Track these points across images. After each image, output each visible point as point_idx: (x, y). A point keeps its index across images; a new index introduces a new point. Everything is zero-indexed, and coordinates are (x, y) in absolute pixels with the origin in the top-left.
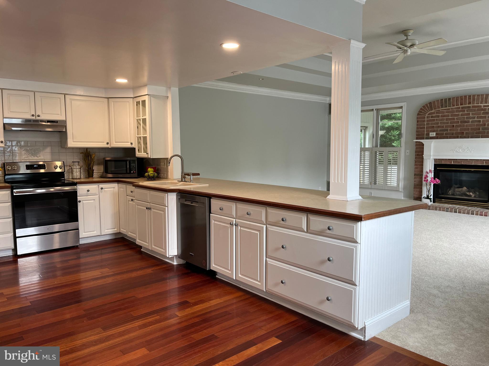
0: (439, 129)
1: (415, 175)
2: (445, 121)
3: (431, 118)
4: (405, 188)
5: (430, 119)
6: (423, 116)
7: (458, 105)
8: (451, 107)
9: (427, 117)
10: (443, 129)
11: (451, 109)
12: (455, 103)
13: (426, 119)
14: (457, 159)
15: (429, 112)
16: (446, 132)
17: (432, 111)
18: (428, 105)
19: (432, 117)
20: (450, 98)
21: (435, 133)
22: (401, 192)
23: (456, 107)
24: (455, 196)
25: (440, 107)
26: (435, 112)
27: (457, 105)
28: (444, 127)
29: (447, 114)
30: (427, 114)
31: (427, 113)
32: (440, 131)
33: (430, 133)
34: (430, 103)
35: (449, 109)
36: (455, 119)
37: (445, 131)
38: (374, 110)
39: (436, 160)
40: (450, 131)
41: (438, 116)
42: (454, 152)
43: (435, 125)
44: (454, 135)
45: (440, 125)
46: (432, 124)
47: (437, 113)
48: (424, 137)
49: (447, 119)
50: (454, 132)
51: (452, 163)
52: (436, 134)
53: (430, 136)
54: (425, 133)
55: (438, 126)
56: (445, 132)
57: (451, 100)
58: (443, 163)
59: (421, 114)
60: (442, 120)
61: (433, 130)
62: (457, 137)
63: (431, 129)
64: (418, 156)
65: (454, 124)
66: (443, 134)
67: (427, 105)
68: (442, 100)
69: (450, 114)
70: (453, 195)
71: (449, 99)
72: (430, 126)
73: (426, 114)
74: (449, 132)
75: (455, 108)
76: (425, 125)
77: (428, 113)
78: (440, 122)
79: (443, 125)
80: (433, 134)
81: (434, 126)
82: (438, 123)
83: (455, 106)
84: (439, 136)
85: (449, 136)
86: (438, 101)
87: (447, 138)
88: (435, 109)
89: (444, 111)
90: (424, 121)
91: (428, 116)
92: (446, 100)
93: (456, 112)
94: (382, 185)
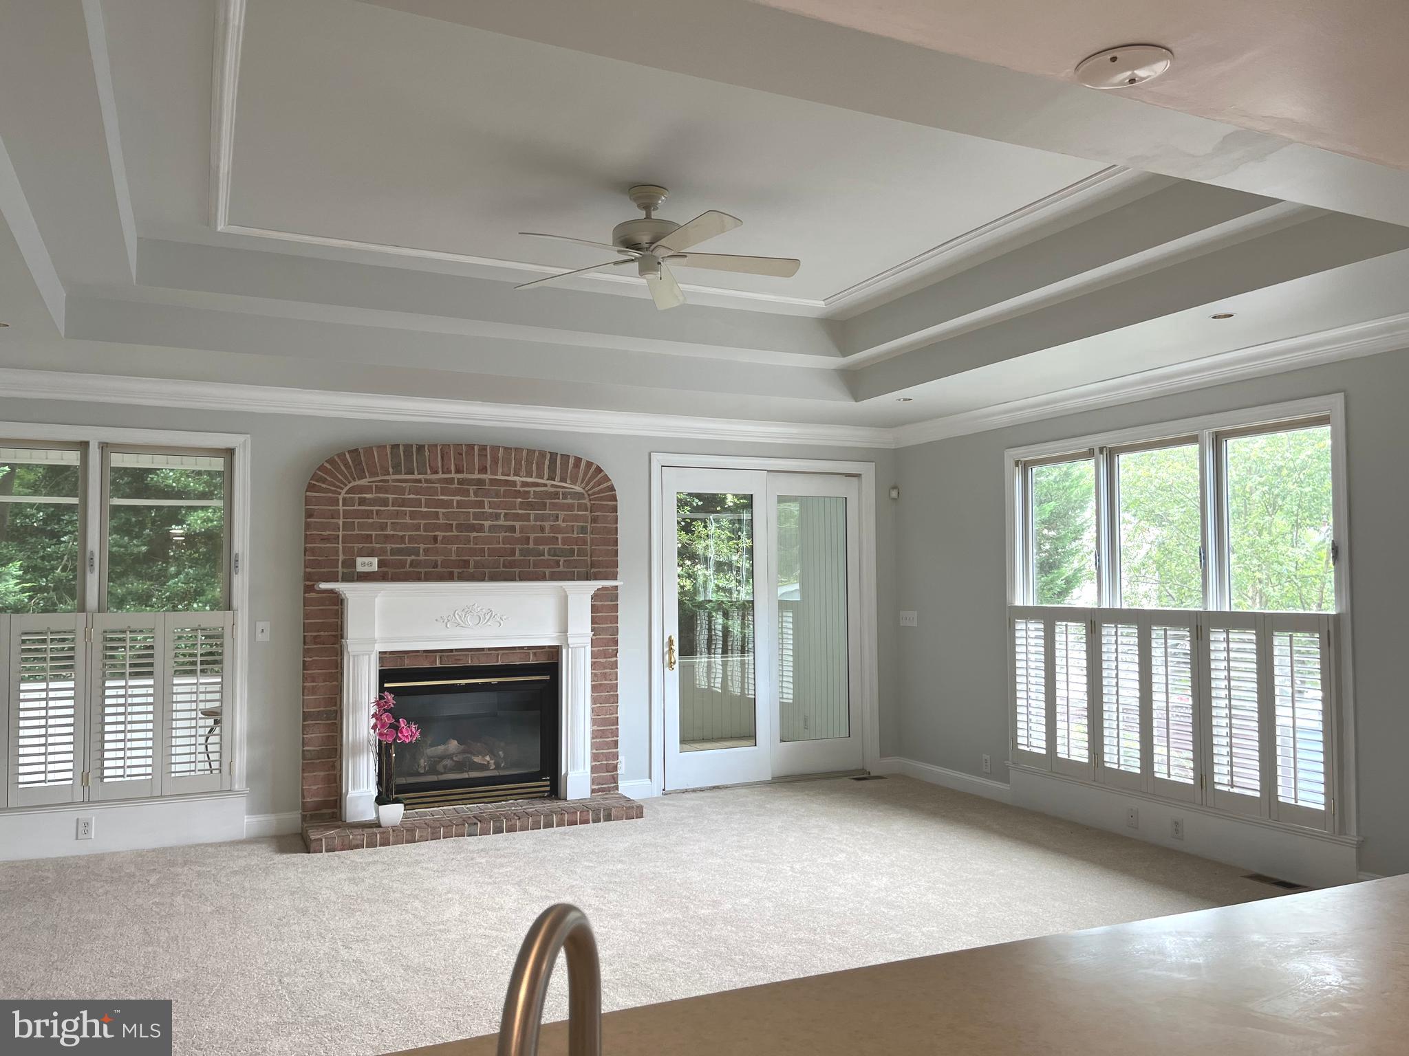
0: (389, 546)
1: (306, 716)
2: (408, 520)
3: (359, 505)
5: (355, 508)
6: (330, 495)
7: (450, 472)
8: (426, 474)
9: (344, 499)
10: (403, 546)
11: (427, 481)
12: (440, 465)
13: (341, 507)
14: (451, 651)
15: (353, 484)
16: (413, 557)
17: (363, 482)
18: (347, 456)
19: (362, 502)
20: (424, 446)
21: (375, 560)
22: (239, 793)
23: (441, 476)
24: (442, 774)
25: (391, 470)
26: (374, 484)
27: (445, 470)
28: (407, 542)
29: (412, 496)
30: (346, 489)
31: (346, 485)
32: (393, 552)
33: (359, 560)
34: (354, 452)
35: (419, 481)
36: (440, 515)
37: (410, 555)
39: (383, 655)
40: (426, 555)
41: (385, 503)
42: (448, 626)
43: (374, 533)
44: (439, 569)
45: (392, 533)
46: (361, 526)
47: (379, 489)
48: (338, 572)
49: (413, 515)
50: (440, 558)
51: (438, 665)
52: (380, 564)
53: (360, 569)
54: (341, 558)
55: (386, 537)
56: (409, 558)
57: (427, 453)
58: (408, 664)
59: (324, 486)
60: (397, 514)
61: (368, 547)
62: (450, 577)
63: (360, 546)
64: (316, 643)
65: (436, 533)
66: (402, 564)
67: (341, 456)
68: (395, 447)
69: (423, 498)
70: (433, 770)
71: (420, 448)
72: (356, 532)
73: (342, 489)
74: (422, 557)
75: (440, 481)
76: (339, 528)
77: (349, 486)
78: (392, 523)
79: (401, 533)
80: (367, 564)
81: (371, 535)
82: (383, 527)
83: (441, 473)
84: (390, 571)
85: (423, 570)
86: (381, 447)
87: (417, 578)
88: (373, 474)
89: (404, 485)
90: (334, 515)
91: (347, 495)
92: (408, 448)
93: (442, 495)
94: (150, 777)
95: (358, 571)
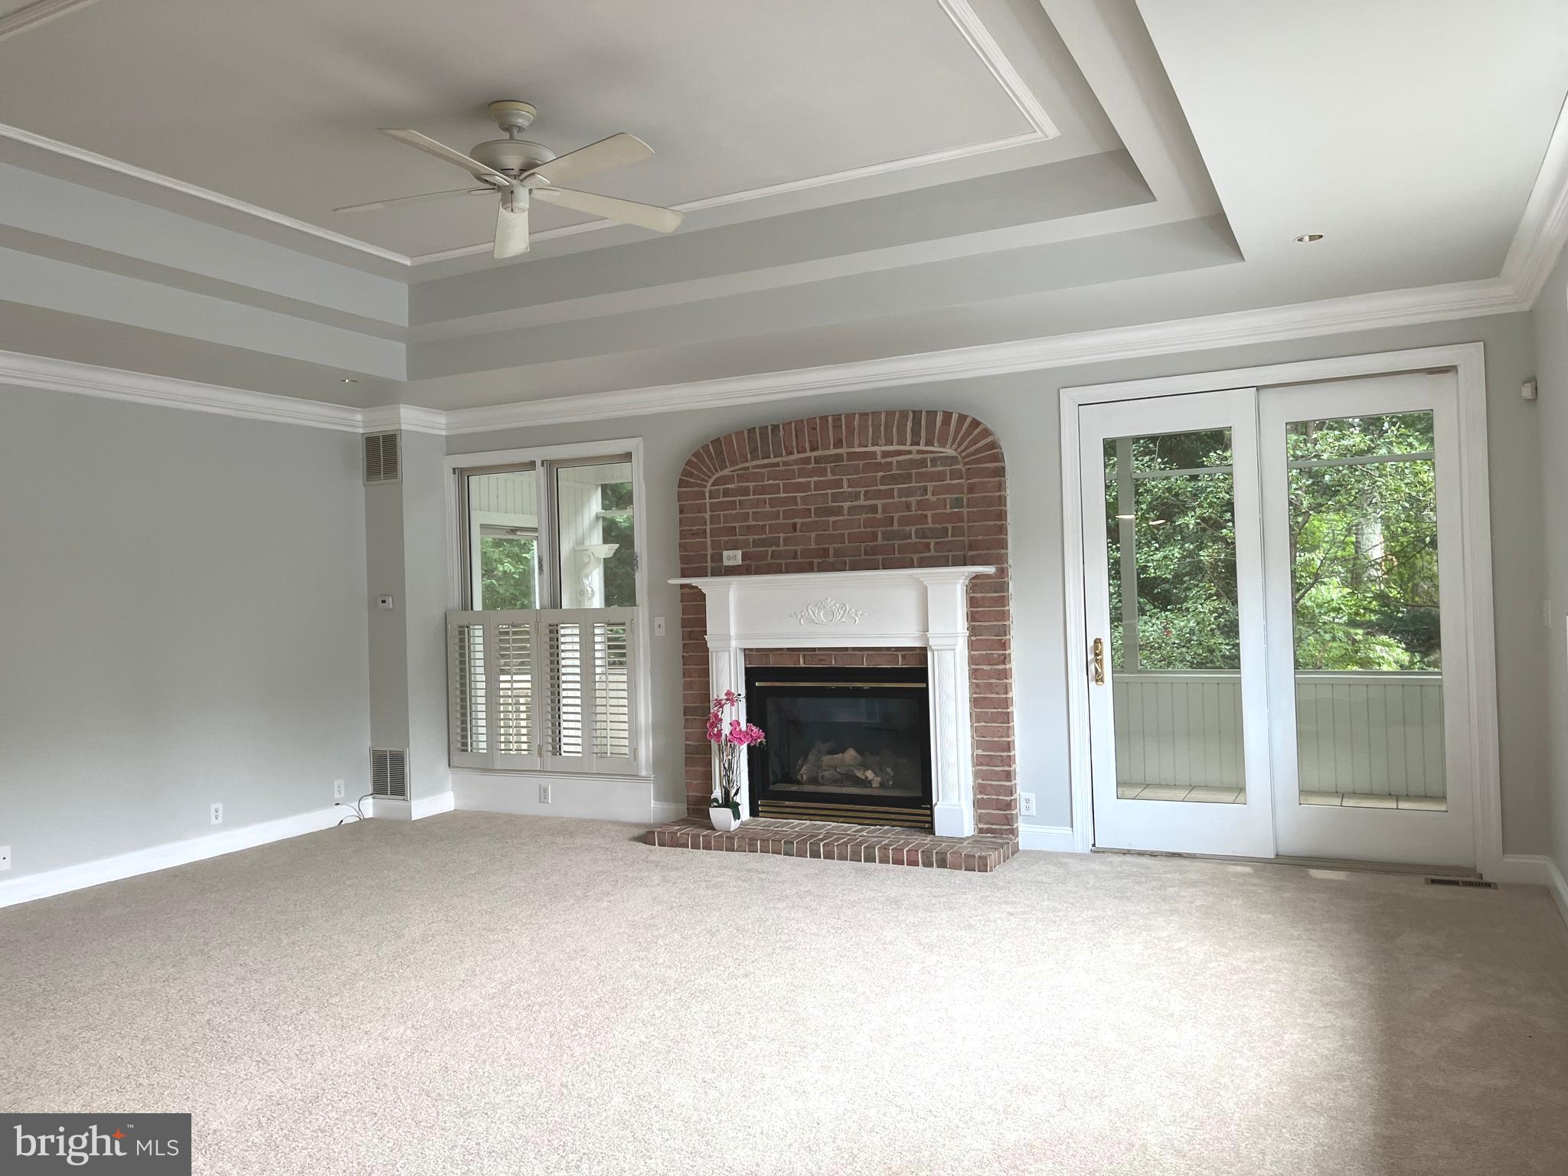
0: (751, 538)
1: (686, 711)
2: (768, 508)
3: (724, 497)
4: (658, 764)
5: (720, 500)
6: (696, 489)
7: (805, 451)
8: (782, 456)
9: (710, 492)
10: (764, 536)
11: (785, 464)
12: (794, 444)
13: (707, 500)
14: (814, 649)
15: (720, 474)
16: (774, 548)
17: (726, 472)
18: (711, 447)
19: (726, 493)
20: (778, 426)
21: (739, 553)
22: (645, 779)
23: (796, 456)
24: (822, 785)
25: (749, 456)
26: (735, 473)
27: (800, 448)
28: (767, 532)
29: (770, 482)
30: (711, 481)
31: (710, 477)
32: (756, 544)
33: (726, 553)
34: (716, 442)
35: (777, 465)
36: (799, 499)
37: (771, 547)
38: (538, 464)
39: (748, 653)
40: (785, 545)
41: (745, 492)
42: (802, 622)
43: (737, 525)
44: (800, 560)
45: (754, 523)
46: (726, 519)
47: (741, 478)
48: (707, 566)
49: (773, 503)
50: (799, 548)
51: (802, 665)
52: (744, 557)
53: (726, 563)
54: (709, 552)
55: (749, 527)
56: (770, 549)
57: (782, 433)
58: (773, 663)
59: (692, 480)
60: (759, 503)
61: (733, 540)
62: (808, 568)
63: (726, 539)
64: (691, 639)
65: (796, 520)
66: (764, 556)
67: (706, 447)
68: (752, 431)
69: (781, 482)
70: (814, 781)
71: (775, 428)
72: (722, 525)
73: (707, 481)
74: (782, 548)
75: (796, 462)
76: (705, 522)
77: (714, 478)
78: (753, 513)
79: (761, 523)
80: (733, 557)
81: (735, 527)
82: (746, 517)
83: (796, 453)
84: (753, 563)
85: (783, 562)
86: (739, 434)
87: (777, 570)
88: (733, 463)
89: (763, 470)
90: (701, 509)
91: (713, 488)
92: (764, 429)
93: (799, 477)
94: (580, 755)
95: (724, 564)
